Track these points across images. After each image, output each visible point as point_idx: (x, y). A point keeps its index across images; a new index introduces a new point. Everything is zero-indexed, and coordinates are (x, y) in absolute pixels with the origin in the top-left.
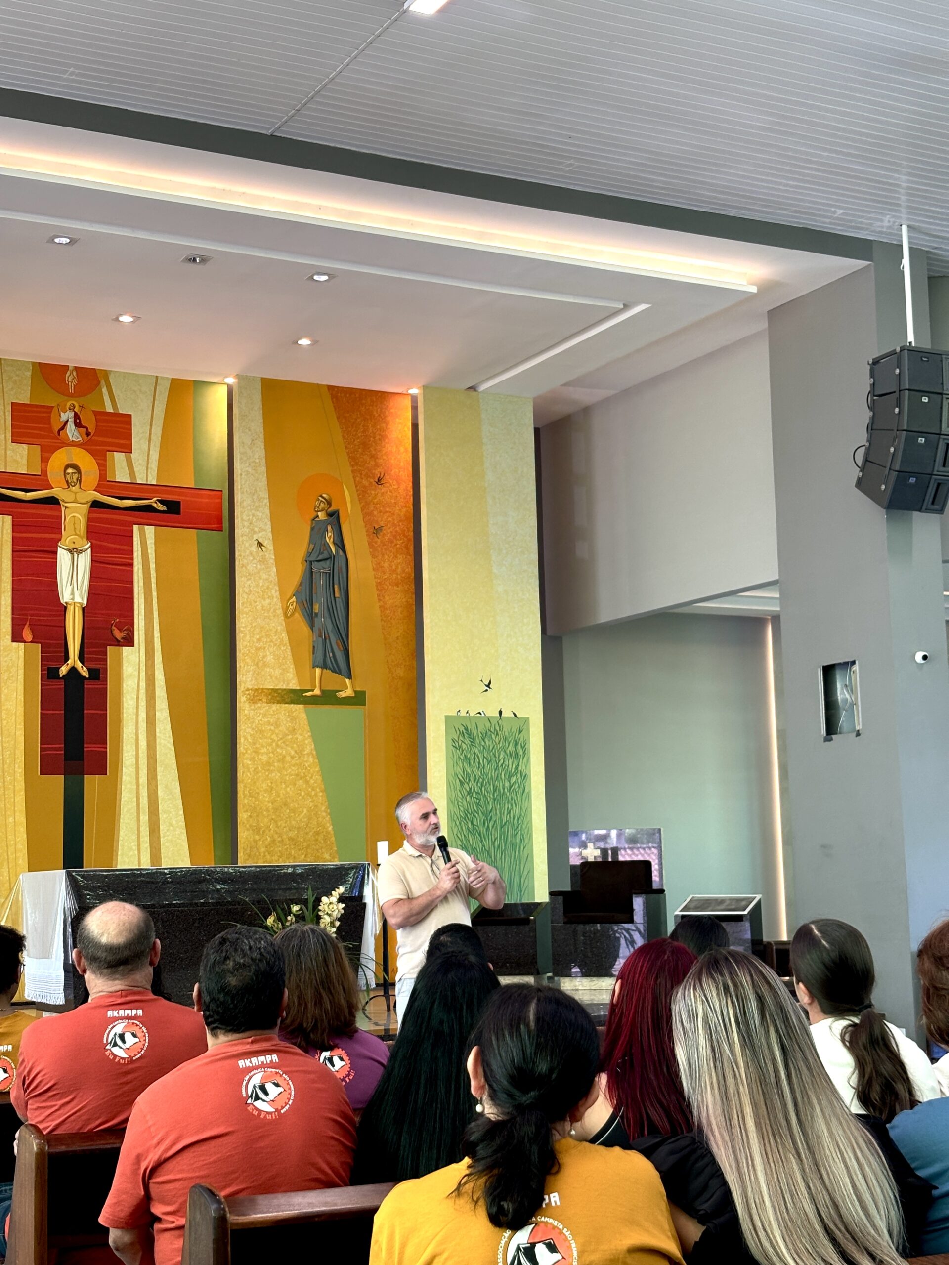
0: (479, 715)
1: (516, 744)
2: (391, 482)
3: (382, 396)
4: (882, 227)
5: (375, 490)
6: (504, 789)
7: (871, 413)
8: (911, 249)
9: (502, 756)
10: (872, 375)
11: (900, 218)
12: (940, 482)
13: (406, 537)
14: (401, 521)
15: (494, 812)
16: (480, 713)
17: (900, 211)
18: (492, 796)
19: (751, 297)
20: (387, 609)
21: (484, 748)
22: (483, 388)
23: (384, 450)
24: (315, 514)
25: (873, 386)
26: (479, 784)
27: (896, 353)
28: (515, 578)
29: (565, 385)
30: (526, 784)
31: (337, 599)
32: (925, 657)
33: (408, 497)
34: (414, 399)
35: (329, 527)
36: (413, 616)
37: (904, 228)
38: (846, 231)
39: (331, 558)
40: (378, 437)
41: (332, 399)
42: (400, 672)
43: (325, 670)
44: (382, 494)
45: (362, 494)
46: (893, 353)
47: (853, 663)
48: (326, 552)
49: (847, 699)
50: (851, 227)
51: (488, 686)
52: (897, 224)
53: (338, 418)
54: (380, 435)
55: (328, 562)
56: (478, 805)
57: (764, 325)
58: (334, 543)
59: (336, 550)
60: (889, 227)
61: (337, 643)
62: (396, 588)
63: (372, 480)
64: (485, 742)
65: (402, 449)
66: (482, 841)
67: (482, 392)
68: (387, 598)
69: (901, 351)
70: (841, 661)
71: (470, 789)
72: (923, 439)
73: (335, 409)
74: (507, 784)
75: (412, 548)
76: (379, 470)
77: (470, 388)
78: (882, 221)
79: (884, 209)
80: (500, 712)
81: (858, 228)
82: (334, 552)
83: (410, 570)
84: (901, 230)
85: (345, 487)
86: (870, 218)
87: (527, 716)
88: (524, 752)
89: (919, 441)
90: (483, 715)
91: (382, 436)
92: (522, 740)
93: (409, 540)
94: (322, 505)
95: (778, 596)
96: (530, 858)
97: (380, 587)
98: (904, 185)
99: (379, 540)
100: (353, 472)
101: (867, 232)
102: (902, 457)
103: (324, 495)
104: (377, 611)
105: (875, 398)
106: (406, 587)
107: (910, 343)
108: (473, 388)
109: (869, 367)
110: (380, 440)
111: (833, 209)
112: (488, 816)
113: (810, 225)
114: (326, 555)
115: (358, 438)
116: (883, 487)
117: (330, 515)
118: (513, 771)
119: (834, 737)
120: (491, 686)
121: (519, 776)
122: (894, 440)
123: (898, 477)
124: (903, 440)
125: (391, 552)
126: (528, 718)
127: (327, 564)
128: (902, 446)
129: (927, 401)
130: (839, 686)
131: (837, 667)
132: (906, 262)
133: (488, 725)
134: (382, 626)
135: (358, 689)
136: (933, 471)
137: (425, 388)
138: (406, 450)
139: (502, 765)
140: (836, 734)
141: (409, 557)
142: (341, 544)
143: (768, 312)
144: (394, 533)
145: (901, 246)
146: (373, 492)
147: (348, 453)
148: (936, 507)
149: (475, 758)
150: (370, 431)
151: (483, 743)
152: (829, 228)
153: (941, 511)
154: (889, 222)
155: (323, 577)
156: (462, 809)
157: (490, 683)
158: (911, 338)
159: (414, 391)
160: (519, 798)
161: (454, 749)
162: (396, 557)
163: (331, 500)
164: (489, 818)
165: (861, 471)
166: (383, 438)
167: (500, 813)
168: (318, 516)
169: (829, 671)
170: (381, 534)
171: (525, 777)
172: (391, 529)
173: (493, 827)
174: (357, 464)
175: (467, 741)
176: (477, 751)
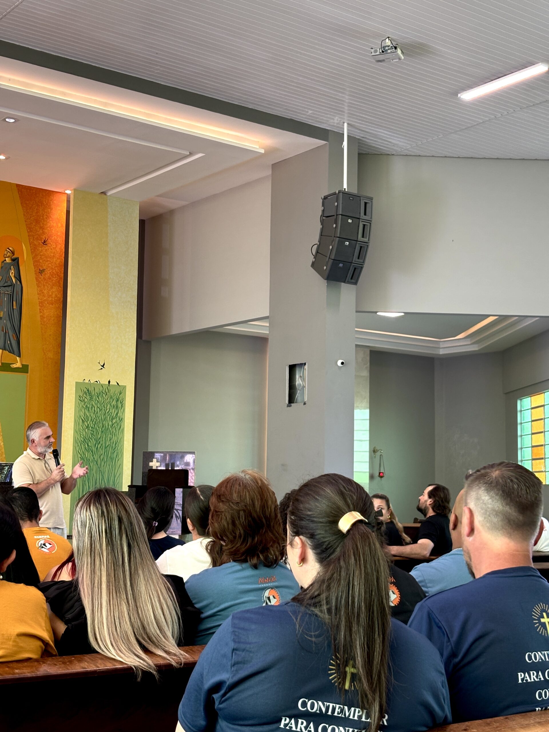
0: (96, 383)
1: (117, 401)
2: (52, 243)
3: (49, 193)
4: (334, 123)
5: (41, 247)
6: (108, 426)
7: (321, 226)
8: (348, 136)
9: (108, 407)
10: (323, 205)
11: (344, 119)
12: (356, 267)
13: (59, 276)
14: (56, 267)
15: (101, 439)
16: (97, 382)
17: (344, 115)
18: (101, 430)
19: (261, 155)
20: (44, 318)
21: (98, 402)
22: (110, 193)
23: (49, 224)
24: (4, 259)
25: (323, 211)
26: (94, 423)
27: (336, 194)
28: (123, 305)
29: (158, 196)
30: (122, 424)
31: (14, 310)
32: (342, 363)
33: (62, 253)
34: (68, 196)
35: (12, 267)
36: (61, 323)
37: (346, 125)
38: (314, 123)
39: (12, 285)
40: (45, 217)
41: (18, 192)
42: (51, 355)
43: (4, 351)
44: (46, 250)
45: (34, 249)
46: (335, 194)
47: (305, 364)
48: (9, 282)
49: (301, 385)
50: (316, 121)
51: (103, 366)
52: (342, 122)
53: (21, 204)
54: (46, 215)
55: (10, 287)
56: (92, 434)
57: (269, 172)
58: (15, 276)
59: (16, 281)
60: (337, 124)
61: (13, 335)
62: (51, 306)
63: (40, 242)
64: (99, 399)
65: (60, 225)
66: (93, 455)
67: (109, 196)
68: (45, 311)
69: (339, 193)
70: (299, 363)
71: (88, 425)
72: (348, 243)
73: (20, 198)
74: (110, 423)
75: (62, 283)
76: (45, 236)
77: (102, 193)
78: (334, 119)
79: (335, 113)
80: (109, 382)
81: (321, 122)
82: (14, 282)
83: (60, 296)
84: (343, 126)
85: (23, 245)
86: (327, 117)
87: (125, 385)
88: (122, 406)
89: (346, 244)
90: (99, 382)
91: (48, 216)
92: (121, 398)
93: (61, 278)
94: (9, 253)
95: (268, 325)
96: (121, 466)
97: (41, 304)
98: (347, 101)
99: (42, 277)
100: (28, 236)
101: (325, 125)
102: (336, 251)
103: (10, 248)
104: (39, 319)
105: (324, 218)
106: (57, 305)
107: (345, 189)
108: (104, 193)
109: (322, 200)
110: (46, 218)
111: (306, 110)
112: (97, 441)
113: (294, 117)
114: (9, 283)
115: (33, 216)
116: (325, 268)
117: (13, 260)
118: (115, 416)
119: (292, 404)
120: (104, 366)
121: (118, 419)
122: (332, 242)
123: (333, 263)
124: (337, 242)
125: (49, 284)
126: (126, 386)
127: (10, 289)
128: (336, 246)
129: (351, 222)
130: (297, 376)
131: (297, 366)
132: (345, 144)
133: (101, 389)
134: (41, 327)
135: (24, 363)
136: (352, 261)
137: (75, 190)
138: (62, 226)
139: (108, 412)
140: (293, 403)
141: (60, 288)
142: (19, 278)
143: (272, 165)
144: (52, 273)
145: (343, 134)
146: (40, 249)
147: (26, 225)
148: (353, 281)
149: (92, 407)
150: (41, 213)
151: (97, 399)
152: (305, 121)
153: (356, 283)
154: (337, 120)
155: (6, 296)
156: (82, 436)
157: (104, 365)
158: (345, 186)
159: (68, 192)
160: (117, 432)
161: (80, 402)
162: (52, 288)
163: (14, 251)
164: (98, 443)
165: (314, 258)
166: (48, 217)
167: (105, 440)
168: (5, 260)
169: (292, 368)
170: (44, 273)
171: (121, 420)
172: (50, 271)
173: (100, 448)
174: (31, 231)
175: (88, 397)
176: (93, 403)
